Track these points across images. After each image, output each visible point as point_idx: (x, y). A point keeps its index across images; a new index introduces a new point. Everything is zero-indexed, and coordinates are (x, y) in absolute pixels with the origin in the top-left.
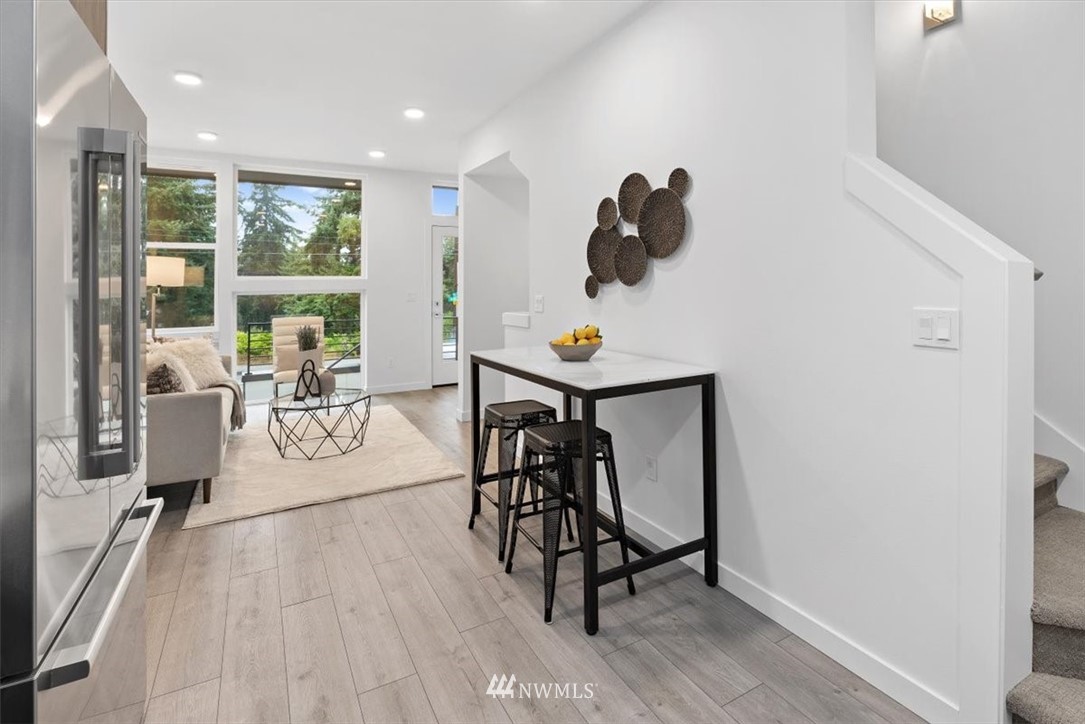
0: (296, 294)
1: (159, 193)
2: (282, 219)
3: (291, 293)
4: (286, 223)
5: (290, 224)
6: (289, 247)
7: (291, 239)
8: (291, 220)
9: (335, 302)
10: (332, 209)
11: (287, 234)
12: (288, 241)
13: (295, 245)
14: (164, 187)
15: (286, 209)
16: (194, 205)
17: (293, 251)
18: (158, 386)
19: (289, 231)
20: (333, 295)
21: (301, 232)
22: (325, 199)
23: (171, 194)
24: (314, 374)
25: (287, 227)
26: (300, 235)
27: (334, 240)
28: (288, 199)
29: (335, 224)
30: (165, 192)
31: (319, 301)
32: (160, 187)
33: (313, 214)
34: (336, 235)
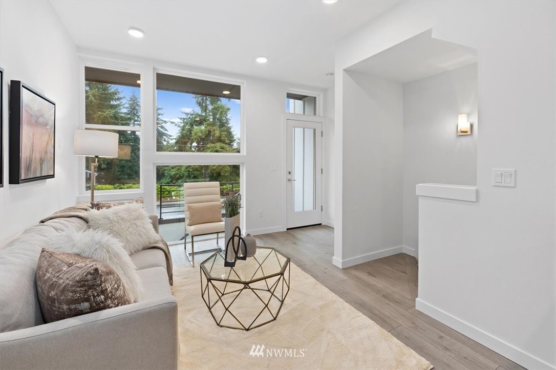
0: (171, 165)
1: (102, 115)
2: (162, 130)
3: (169, 165)
4: (164, 131)
5: (166, 132)
6: (165, 143)
7: (166, 139)
8: (166, 130)
9: (191, 170)
10: (189, 123)
11: (164, 137)
12: (165, 140)
13: (168, 142)
14: (105, 112)
15: (164, 125)
16: (119, 121)
17: (167, 145)
18: (87, 300)
19: (165, 136)
20: (190, 166)
21: (171, 136)
22: (184, 119)
23: (108, 116)
24: (240, 238)
25: (164, 133)
26: (171, 138)
27: (189, 139)
28: (164, 120)
29: (190, 131)
30: (105, 114)
31: (183, 169)
32: (102, 112)
33: (178, 126)
34: (191, 136)
